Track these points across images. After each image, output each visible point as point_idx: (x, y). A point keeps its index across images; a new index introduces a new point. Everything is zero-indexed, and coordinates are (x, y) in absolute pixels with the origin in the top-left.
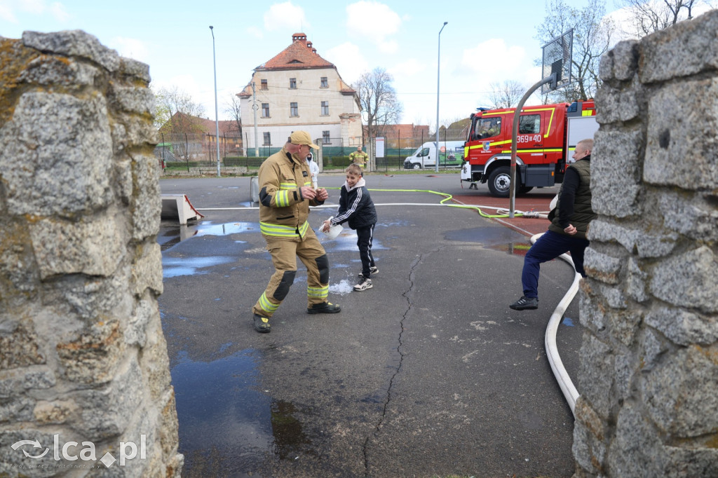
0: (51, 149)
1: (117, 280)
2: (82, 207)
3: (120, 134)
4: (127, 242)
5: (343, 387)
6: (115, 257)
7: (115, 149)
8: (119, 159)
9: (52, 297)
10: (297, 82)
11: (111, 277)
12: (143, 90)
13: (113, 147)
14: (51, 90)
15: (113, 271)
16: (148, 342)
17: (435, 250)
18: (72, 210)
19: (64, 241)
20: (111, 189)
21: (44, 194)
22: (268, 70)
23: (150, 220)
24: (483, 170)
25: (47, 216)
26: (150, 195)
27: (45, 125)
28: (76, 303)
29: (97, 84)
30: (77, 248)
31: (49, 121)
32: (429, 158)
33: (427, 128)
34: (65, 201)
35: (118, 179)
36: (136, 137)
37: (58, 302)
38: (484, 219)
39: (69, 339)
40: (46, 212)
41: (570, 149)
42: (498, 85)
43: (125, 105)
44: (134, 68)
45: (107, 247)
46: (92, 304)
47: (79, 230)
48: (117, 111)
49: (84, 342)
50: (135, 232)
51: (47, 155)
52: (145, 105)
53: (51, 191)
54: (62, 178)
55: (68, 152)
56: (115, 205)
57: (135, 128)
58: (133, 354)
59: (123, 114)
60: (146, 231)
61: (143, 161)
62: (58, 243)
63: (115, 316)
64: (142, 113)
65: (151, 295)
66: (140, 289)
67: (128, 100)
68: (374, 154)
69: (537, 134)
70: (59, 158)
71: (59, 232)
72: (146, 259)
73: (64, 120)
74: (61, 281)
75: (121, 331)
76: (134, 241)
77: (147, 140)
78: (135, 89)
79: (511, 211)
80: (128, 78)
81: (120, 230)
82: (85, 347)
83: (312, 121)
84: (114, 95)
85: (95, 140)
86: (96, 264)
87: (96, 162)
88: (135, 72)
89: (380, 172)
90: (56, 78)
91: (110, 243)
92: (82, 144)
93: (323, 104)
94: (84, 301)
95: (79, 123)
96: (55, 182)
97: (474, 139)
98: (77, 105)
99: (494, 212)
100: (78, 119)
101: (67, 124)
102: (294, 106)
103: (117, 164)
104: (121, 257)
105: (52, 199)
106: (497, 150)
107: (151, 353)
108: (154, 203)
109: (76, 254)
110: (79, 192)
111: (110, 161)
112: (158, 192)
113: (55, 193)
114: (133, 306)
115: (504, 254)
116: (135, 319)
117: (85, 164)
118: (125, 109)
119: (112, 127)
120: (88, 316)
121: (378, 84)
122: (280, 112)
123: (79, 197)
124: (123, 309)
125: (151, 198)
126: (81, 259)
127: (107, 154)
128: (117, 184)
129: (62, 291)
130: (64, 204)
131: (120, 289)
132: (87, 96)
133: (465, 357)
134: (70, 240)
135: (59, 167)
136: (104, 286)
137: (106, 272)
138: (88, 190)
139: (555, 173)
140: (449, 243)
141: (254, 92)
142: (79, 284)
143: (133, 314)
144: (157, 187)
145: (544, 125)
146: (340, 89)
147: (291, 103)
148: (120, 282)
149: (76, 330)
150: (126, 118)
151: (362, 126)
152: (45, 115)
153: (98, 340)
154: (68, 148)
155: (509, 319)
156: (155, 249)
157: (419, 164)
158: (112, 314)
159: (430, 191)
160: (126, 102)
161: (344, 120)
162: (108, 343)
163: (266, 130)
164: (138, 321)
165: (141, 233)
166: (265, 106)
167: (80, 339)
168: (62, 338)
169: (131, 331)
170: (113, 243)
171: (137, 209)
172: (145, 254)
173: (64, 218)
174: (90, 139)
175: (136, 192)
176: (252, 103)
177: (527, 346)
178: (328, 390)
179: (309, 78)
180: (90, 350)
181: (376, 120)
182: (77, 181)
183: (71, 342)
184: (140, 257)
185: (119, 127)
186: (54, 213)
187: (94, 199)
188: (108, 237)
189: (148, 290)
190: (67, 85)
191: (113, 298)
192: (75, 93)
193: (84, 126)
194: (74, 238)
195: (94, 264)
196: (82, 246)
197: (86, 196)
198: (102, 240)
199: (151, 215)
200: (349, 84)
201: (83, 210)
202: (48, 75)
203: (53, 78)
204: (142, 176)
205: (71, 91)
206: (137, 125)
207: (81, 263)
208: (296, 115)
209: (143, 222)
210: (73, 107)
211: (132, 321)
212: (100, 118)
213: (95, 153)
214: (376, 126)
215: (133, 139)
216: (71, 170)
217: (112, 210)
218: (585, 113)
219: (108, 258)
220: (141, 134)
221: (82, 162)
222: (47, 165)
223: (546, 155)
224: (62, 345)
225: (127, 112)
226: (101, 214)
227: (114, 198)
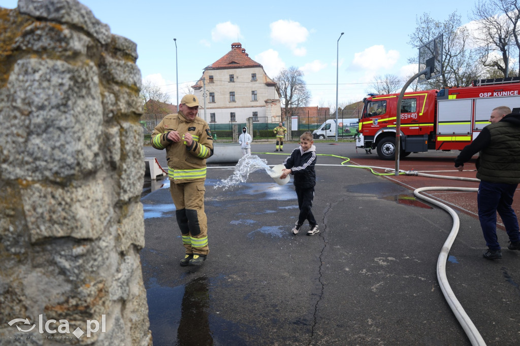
0: (43, 115)
1: (104, 241)
2: (72, 172)
3: (110, 102)
4: (114, 203)
5: (277, 311)
6: (102, 219)
7: (106, 116)
8: (109, 126)
9: (41, 259)
10: (235, 77)
11: (99, 239)
12: (131, 65)
13: (104, 114)
14: (45, 56)
15: (100, 232)
16: (130, 294)
17: (341, 199)
18: (62, 175)
19: (54, 206)
20: (101, 154)
21: (36, 159)
22: (214, 69)
23: (135, 182)
24: (373, 139)
25: (38, 181)
26: (135, 159)
27: (38, 91)
28: (64, 266)
29: (89, 54)
30: (66, 213)
31: (41, 87)
32: (331, 131)
33: (328, 109)
34: (55, 166)
35: (107, 145)
36: (124, 106)
37: (47, 264)
38: (376, 176)
39: (57, 301)
40: (38, 177)
41: (439, 124)
42: (380, 78)
43: (116, 76)
44: (124, 44)
45: (95, 210)
46: (79, 267)
47: (69, 194)
48: (108, 81)
49: (70, 304)
50: (122, 194)
51: (39, 120)
52: (133, 78)
53: (42, 156)
54: (53, 143)
55: (59, 118)
56: (104, 169)
57: (124, 98)
58: (117, 309)
59: (114, 85)
60: (131, 192)
61: (131, 129)
62: (48, 207)
63: (102, 277)
64: (130, 85)
65: (134, 250)
66: (125, 247)
67: (118, 72)
68: (290, 128)
69: (414, 113)
70: (51, 123)
71: (49, 196)
72: (131, 218)
73: (57, 86)
74: (50, 244)
75: (106, 290)
76: (121, 202)
77: (134, 110)
78: (125, 63)
79: (397, 170)
80: (119, 53)
81: (108, 193)
82: (71, 309)
83: (245, 105)
84: (105, 65)
85: (87, 107)
86: (84, 228)
87: (87, 128)
88: (125, 48)
89: (295, 141)
90: (49, 44)
91: (98, 206)
92: (73, 109)
93: (253, 93)
94: (72, 264)
95: (70, 88)
96: (46, 147)
97: (366, 117)
98: (69, 71)
99: (383, 171)
100: (70, 85)
101: (59, 90)
102: (232, 94)
103: (107, 131)
104: (108, 218)
105: (43, 164)
106: (383, 125)
107: (133, 304)
108: (139, 166)
109: (65, 218)
110: (69, 158)
111: (101, 128)
112: (142, 157)
113: (46, 158)
114: (118, 263)
115: (394, 203)
116: (120, 275)
117: (76, 129)
118: (115, 80)
119: (103, 96)
120: (75, 279)
121: (293, 78)
122: (222, 98)
123: (68, 162)
124: (109, 268)
125: (136, 162)
126: (69, 223)
127: (98, 121)
128: (106, 149)
129: (51, 254)
130: (55, 169)
131: (107, 249)
132: (80, 64)
133: (373, 287)
134: (60, 204)
135: (51, 132)
136: (91, 249)
137: (94, 234)
138: (78, 155)
139: (428, 142)
140: (351, 194)
141: (204, 84)
142: (68, 247)
143: (118, 271)
144: (142, 152)
145: (419, 106)
146: (265, 82)
147: (230, 92)
148: (107, 242)
149: (64, 291)
150: (116, 88)
151: (281, 108)
152: (38, 81)
153: (84, 302)
154: (60, 113)
155: (405, 256)
156: (138, 208)
157: (323, 135)
158: (98, 274)
159: (333, 155)
160: (116, 73)
161: (268, 104)
162: (94, 305)
163: (213, 111)
164: (123, 277)
165: (127, 195)
166: (212, 95)
167: (67, 301)
168: (49, 300)
169: (116, 288)
170: (101, 206)
171: (123, 172)
172: (130, 213)
173: (54, 183)
174: (81, 105)
175: (124, 157)
176: (202, 92)
177: (423, 279)
178: (266, 313)
179: (243, 74)
180: (76, 312)
181: (291, 104)
182: (67, 146)
183: (59, 304)
184: (125, 216)
185: (109, 96)
186: (45, 178)
187: (83, 163)
188: (97, 200)
189: (132, 246)
190: (60, 52)
191: (100, 259)
192: (67, 59)
193: (76, 93)
194: (63, 203)
195: (82, 227)
196: (71, 211)
197: (76, 162)
198: (90, 204)
199: (136, 177)
200: (272, 79)
201: (73, 175)
202: (42, 42)
203: (46, 45)
204: (129, 142)
205: (63, 58)
206: (126, 96)
207: (69, 227)
208: (234, 101)
209: (129, 184)
210: (65, 73)
211: (117, 277)
212: (92, 85)
213: (86, 119)
214: (291, 108)
215: (122, 107)
216: (62, 136)
217: (102, 174)
218: (450, 97)
219: (96, 221)
220: (129, 104)
221: (73, 127)
222: (39, 131)
223: (421, 128)
224: (50, 306)
225: (117, 83)
226: (91, 178)
227: (103, 163)
